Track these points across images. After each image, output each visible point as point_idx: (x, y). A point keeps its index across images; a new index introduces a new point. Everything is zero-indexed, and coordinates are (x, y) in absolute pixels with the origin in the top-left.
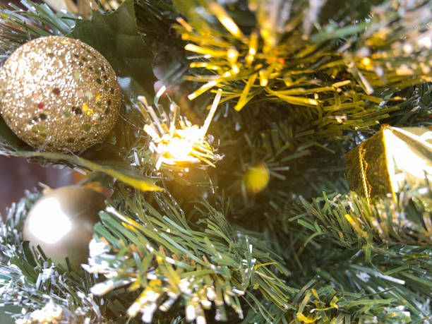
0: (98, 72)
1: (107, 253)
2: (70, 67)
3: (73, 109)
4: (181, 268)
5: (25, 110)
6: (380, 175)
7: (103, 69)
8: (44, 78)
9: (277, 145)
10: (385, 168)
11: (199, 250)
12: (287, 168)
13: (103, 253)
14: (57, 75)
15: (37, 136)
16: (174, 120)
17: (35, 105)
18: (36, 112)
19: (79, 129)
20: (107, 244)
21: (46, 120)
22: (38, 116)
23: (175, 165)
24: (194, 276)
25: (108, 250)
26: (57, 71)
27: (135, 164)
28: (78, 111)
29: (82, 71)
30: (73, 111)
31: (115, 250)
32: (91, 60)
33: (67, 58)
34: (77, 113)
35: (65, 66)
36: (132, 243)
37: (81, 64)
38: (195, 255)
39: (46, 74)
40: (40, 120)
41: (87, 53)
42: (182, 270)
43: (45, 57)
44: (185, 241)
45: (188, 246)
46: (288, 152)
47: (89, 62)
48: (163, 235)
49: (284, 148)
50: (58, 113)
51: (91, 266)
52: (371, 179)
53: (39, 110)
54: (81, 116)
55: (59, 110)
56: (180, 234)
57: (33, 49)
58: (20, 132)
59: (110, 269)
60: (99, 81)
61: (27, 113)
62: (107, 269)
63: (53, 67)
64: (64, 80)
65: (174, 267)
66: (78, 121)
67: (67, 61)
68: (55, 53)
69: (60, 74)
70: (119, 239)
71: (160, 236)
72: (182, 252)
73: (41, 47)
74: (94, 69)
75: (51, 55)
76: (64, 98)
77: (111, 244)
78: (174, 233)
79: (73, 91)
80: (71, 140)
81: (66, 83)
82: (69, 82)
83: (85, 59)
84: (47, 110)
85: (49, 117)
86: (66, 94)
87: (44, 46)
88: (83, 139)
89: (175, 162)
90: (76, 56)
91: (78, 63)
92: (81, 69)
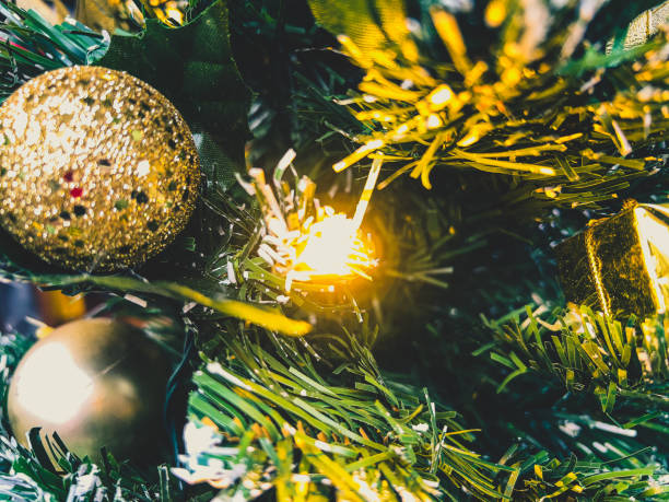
0: (169, 130)
1: (217, 445)
2: (124, 120)
3: (134, 194)
4: (341, 456)
5: (46, 201)
6: (632, 279)
7: (175, 123)
8: (81, 143)
9: (435, 234)
10: (641, 268)
11: (354, 420)
12: (450, 270)
13: (211, 446)
14: (103, 137)
15: (66, 245)
16: (304, 206)
17: (66, 191)
18: (67, 204)
19: (141, 230)
20: (215, 428)
21: (85, 217)
22: (70, 210)
23: (310, 282)
24: (362, 468)
25: (219, 440)
26: (104, 128)
27: (227, 282)
28: (141, 198)
29: (144, 127)
30: (133, 197)
31: (230, 439)
32: (156, 107)
33: (117, 106)
34: (139, 202)
35: (116, 121)
36: (254, 421)
37: (142, 115)
38: (350, 429)
39: (82, 134)
40: (73, 216)
41: (147, 95)
42: (343, 460)
43: (81, 105)
44: (332, 407)
45: (336, 416)
46: (452, 244)
47: (153, 111)
48: (297, 401)
49: (447, 238)
50: (107, 203)
51: (192, 472)
52: (612, 285)
53: (73, 200)
54: (147, 206)
55: (109, 198)
56: (322, 397)
57: (54, 90)
58: (31, 239)
59: (224, 471)
60: (172, 145)
61: (49, 205)
62: (219, 473)
63: (96, 122)
64: (116, 144)
65: (330, 455)
66: (140, 215)
67: (118, 111)
68: (95, 97)
69: (109, 133)
70: (232, 417)
71: (294, 405)
72: (332, 427)
73: (67, 87)
74: (162, 123)
75: (89, 101)
76: (118, 176)
77: (221, 429)
78: (312, 395)
79: (133, 162)
80: (125, 249)
81: (121, 149)
82: (124, 149)
83: (146, 107)
84: (87, 199)
85: (91, 211)
86: (122, 170)
87: (73, 85)
88: (146, 246)
89: (312, 277)
90: (133, 102)
91: (136, 113)
92: (142, 124)
